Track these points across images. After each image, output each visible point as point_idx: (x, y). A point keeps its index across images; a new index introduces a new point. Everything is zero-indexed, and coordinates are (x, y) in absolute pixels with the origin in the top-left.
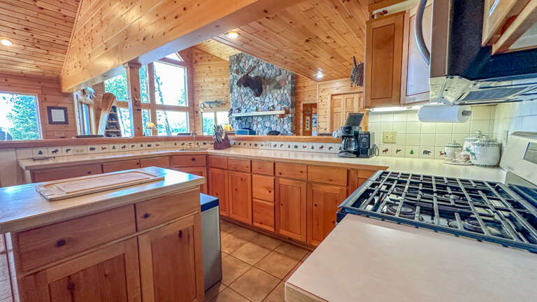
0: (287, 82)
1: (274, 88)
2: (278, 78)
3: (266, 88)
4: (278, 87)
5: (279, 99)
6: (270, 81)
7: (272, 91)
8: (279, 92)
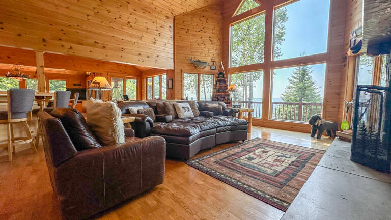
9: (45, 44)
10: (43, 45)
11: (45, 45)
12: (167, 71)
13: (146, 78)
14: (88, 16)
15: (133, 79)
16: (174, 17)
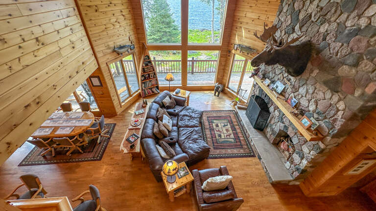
0: (357, 93)
1: (326, 83)
2: (344, 70)
3: (312, 71)
4: (335, 85)
5: (320, 108)
6: (327, 66)
7: (318, 86)
8: (328, 95)
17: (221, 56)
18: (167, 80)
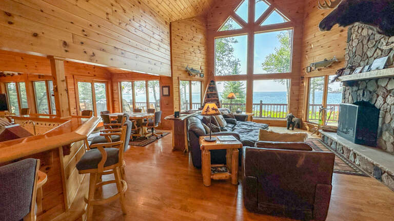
9: (66, 49)
10: (64, 51)
11: (66, 51)
12: (161, 78)
13: (120, 82)
14: (107, 14)
15: (102, 82)
16: (171, 23)
17: (293, 84)
18: (229, 98)
